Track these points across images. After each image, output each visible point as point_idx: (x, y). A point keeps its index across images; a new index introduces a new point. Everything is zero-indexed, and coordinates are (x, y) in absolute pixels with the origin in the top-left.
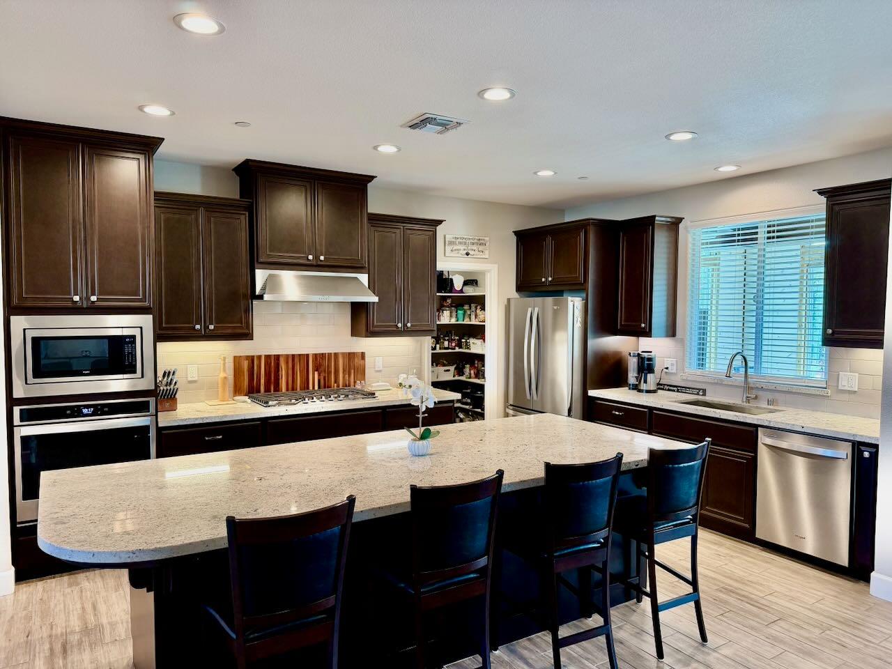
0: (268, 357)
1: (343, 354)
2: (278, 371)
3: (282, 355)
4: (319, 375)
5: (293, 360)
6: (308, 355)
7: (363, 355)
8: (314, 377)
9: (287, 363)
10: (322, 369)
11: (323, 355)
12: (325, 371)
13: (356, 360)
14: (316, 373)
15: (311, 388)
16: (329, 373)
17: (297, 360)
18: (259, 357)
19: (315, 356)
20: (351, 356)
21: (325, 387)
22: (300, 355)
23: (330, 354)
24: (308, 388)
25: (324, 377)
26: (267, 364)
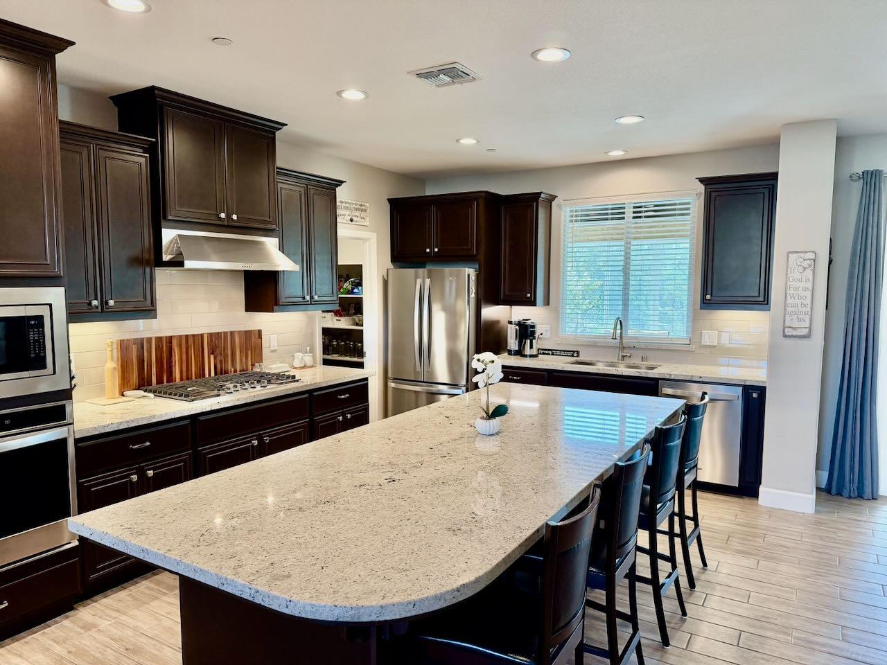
0: (159, 339)
1: (240, 332)
2: (171, 356)
3: (174, 336)
4: (215, 358)
5: (187, 342)
6: (202, 335)
7: (260, 332)
8: (210, 363)
9: (180, 346)
10: (218, 351)
11: (218, 335)
12: (221, 355)
13: (253, 339)
14: (212, 357)
15: (207, 375)
16: (226, 356)
17: (191, 341)
18: (149, 340)
19: (211, 335)
20: (248, 334)
21: (221, 374)
22: (194, 335)
23: (225, 333)
24: (204, 376)
25: (221, 361)
26: (159, 348)
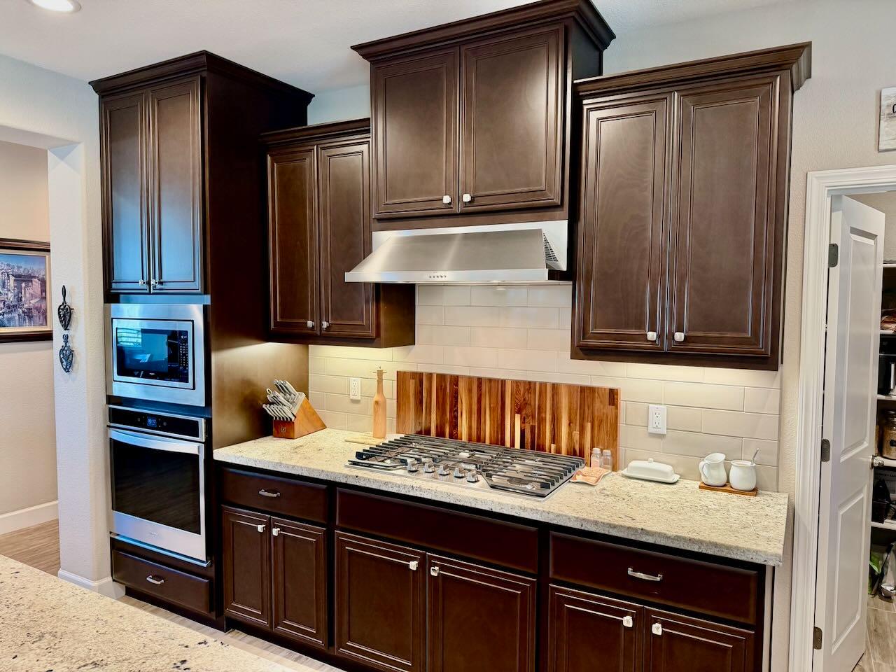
1: (570, 387)
2: (457, 402)
4: (523, 421)
5: (479, 387)
6: (503, 382)
7: (613, 395)
8: (514, 427)
9: (470, 391)
10: (529, 410)
11: (530, 386)
13: (597, 404)
14: (518, 417)
15: (508, 444)
16: (542, 421)
17: (485, 387)
18: (430, 375)
19: (517, 384)
20: (586, 393)
21: (533, 447)
22: (490, 380)
23: (543, 385)
24: (503, 443)
25: (533, 428)
26: (441, 389)
